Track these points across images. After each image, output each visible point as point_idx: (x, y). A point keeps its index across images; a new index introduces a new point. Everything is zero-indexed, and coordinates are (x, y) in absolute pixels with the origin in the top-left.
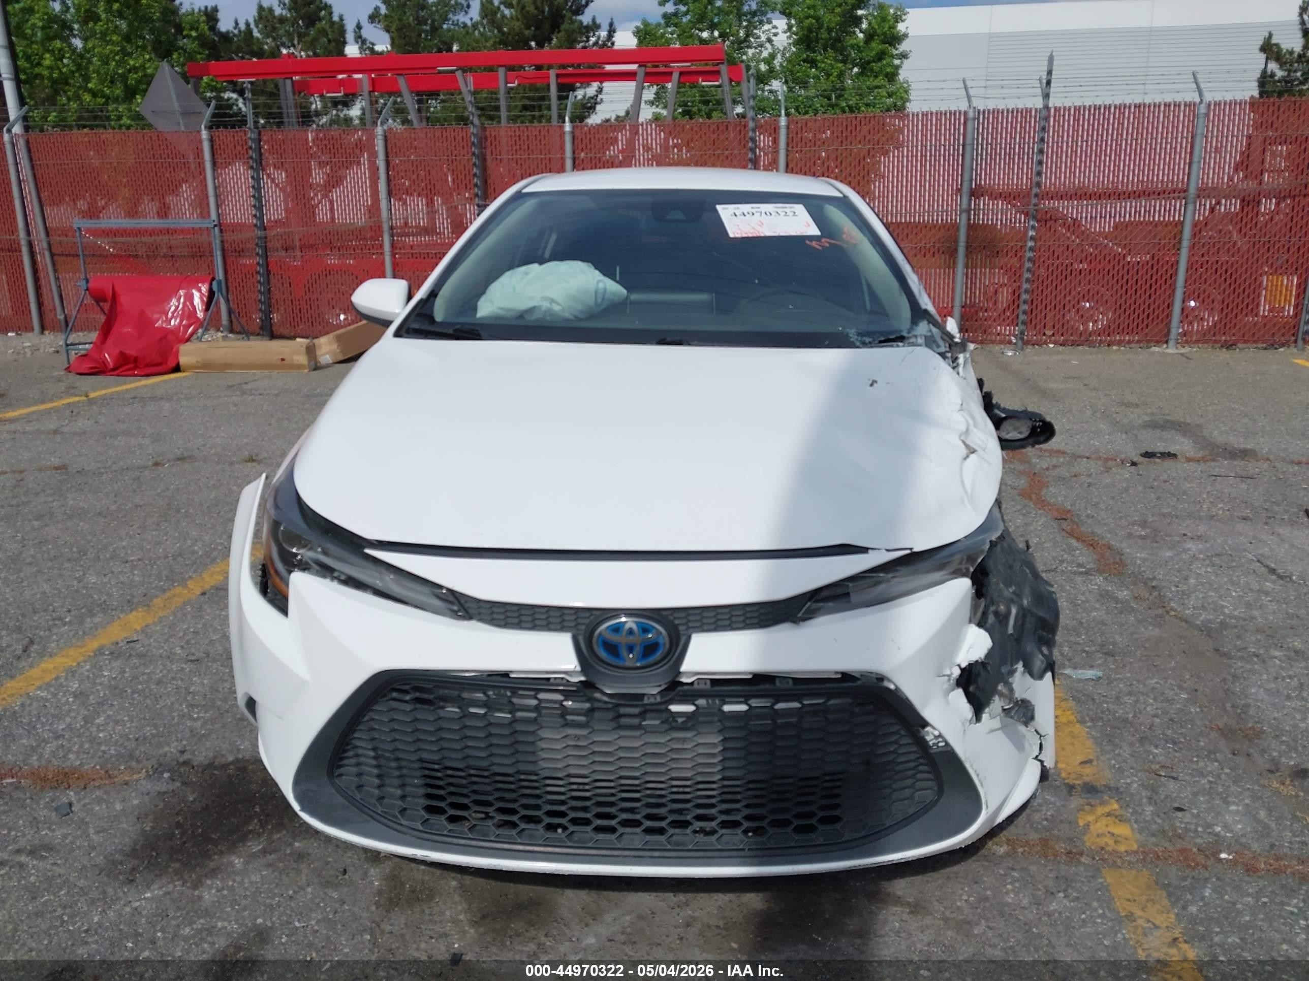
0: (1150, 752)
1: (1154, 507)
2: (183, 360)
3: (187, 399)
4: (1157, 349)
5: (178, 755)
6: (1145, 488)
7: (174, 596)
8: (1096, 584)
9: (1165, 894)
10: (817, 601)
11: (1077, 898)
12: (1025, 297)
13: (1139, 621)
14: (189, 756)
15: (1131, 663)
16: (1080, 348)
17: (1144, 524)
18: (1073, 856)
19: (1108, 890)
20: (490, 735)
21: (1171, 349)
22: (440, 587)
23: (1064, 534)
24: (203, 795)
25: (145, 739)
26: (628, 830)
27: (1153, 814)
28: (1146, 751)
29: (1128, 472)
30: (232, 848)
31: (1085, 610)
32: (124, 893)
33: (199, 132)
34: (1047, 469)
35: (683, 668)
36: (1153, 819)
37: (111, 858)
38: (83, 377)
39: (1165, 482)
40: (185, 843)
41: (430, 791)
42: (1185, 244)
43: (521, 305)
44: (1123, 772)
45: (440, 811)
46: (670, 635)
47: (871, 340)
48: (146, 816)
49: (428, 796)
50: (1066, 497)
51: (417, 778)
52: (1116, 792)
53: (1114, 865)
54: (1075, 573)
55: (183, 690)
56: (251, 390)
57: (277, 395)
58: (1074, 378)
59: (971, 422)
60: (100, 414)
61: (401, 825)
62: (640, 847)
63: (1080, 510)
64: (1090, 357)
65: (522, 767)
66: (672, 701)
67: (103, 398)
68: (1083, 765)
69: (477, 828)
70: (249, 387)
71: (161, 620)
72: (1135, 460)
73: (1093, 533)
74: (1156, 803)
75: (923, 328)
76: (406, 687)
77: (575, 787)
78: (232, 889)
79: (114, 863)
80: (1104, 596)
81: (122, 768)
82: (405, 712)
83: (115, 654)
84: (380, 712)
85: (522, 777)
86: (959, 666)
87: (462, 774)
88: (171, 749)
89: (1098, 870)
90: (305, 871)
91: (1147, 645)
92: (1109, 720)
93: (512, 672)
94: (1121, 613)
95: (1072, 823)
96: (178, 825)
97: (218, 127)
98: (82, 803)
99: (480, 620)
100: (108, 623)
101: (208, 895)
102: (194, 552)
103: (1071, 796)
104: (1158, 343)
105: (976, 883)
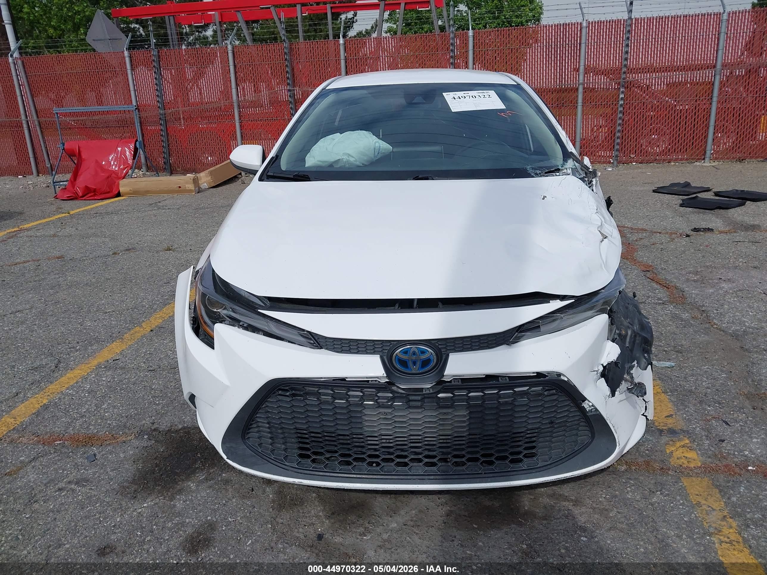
0: (706, 409)
1: (701, 262)
2: (122, 190)
3: (126, 213)
4: (698, 164)
5: (151, 425)
6: (695, 250)
7: (136, 332)
8: (669, 310)
9: (718, 491)
10: (521, 332)
11: (668, 495)
12: (618, 134)
13: (696, 332)
14: (157, 426)
15: (692, 357)
16: (651, 164)
17: (696, 273)
18: (664, 470)
19: (686, 490)
20: (336, 413)
21: (707, 163)
22: (303, 330)
23: (649, 280)
24: (167, 448)
25: (131, 416)
26: (415, 464)
27: (709, 445)
28: (703, 409)
29: (684, 241)
30: (188, 478)
31: (664, 326)
32: (132, 504)
33: (123, 52)
34: (636, 240)
35: (446, 373)
36: (709, 448)
37: (122, 484)
38: (65, 201)
39: (707, 246)
40: (161, 475)
41: (301, 445)
42: (715, 99)
43: (332, 158)
44: (691, 421)
45: (308, 457)
46: (437, 355)
47: (540, 172)
48: (138, 460)
49: (301, 448)
50: (648, 257)
51: (293, 438)
52: (686, 433)
53: (688, 476)
54: (656, 304)
55: (148, 388)
56: (163, 206)
57: (178, 209)
58: (649, 183)
59: (603, 220)
60: (78, 224)
61: (286, 465)
62: (422, 473)
63: (657, 265)
64: (658, 170)
65: (355, 431)
66: (439, 392)
67: (78, 214)
68: (668, 418)
69: (329, 465)
70: (161, 204)
71: (130, 347)
72: (688, 233)
73: (666, 279)
74: (710, 439)
75: (570, 163)
76: (287, 388)
77: (384, 441)
78: (191, 500)
79: (124, 487)
80: (675, 317)
81: (121, 433)
82: (287, 402)
83: (107, 368)
84: (272, 402)
85: (355, 436)
86: (602, 365)
87: (320, 435)
88: (147, 422)
89: (679, 478)
90: (230, 490)
91: (701, 346)
92: (681, 391)
93: (347, 378)
94: (685, 327)
95: (663, 452)
96: (157, 465)
97: (134, 49)
98: (101, 454)
99: (327, 349)
100: (101, 349)
101: (179, 505)
102: (143, 306)
103: (661, 436)
104: (698, 160)
105: (609, 487)
